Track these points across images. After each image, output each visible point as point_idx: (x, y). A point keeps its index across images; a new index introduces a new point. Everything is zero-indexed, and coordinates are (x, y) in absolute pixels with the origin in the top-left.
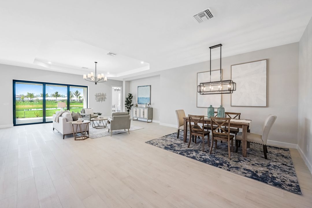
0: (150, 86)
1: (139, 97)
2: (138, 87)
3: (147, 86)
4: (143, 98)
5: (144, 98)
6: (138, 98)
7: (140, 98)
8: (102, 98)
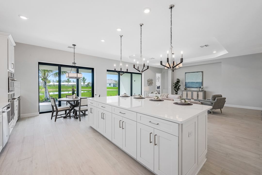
0: (202, 72)
1: (187, 81)
2: (185, 73)
3: (198, 72)
4: (192, 82)
5: (194, 82)
6: (185, 83)
7: (189, 83)
8: (151, 83)
